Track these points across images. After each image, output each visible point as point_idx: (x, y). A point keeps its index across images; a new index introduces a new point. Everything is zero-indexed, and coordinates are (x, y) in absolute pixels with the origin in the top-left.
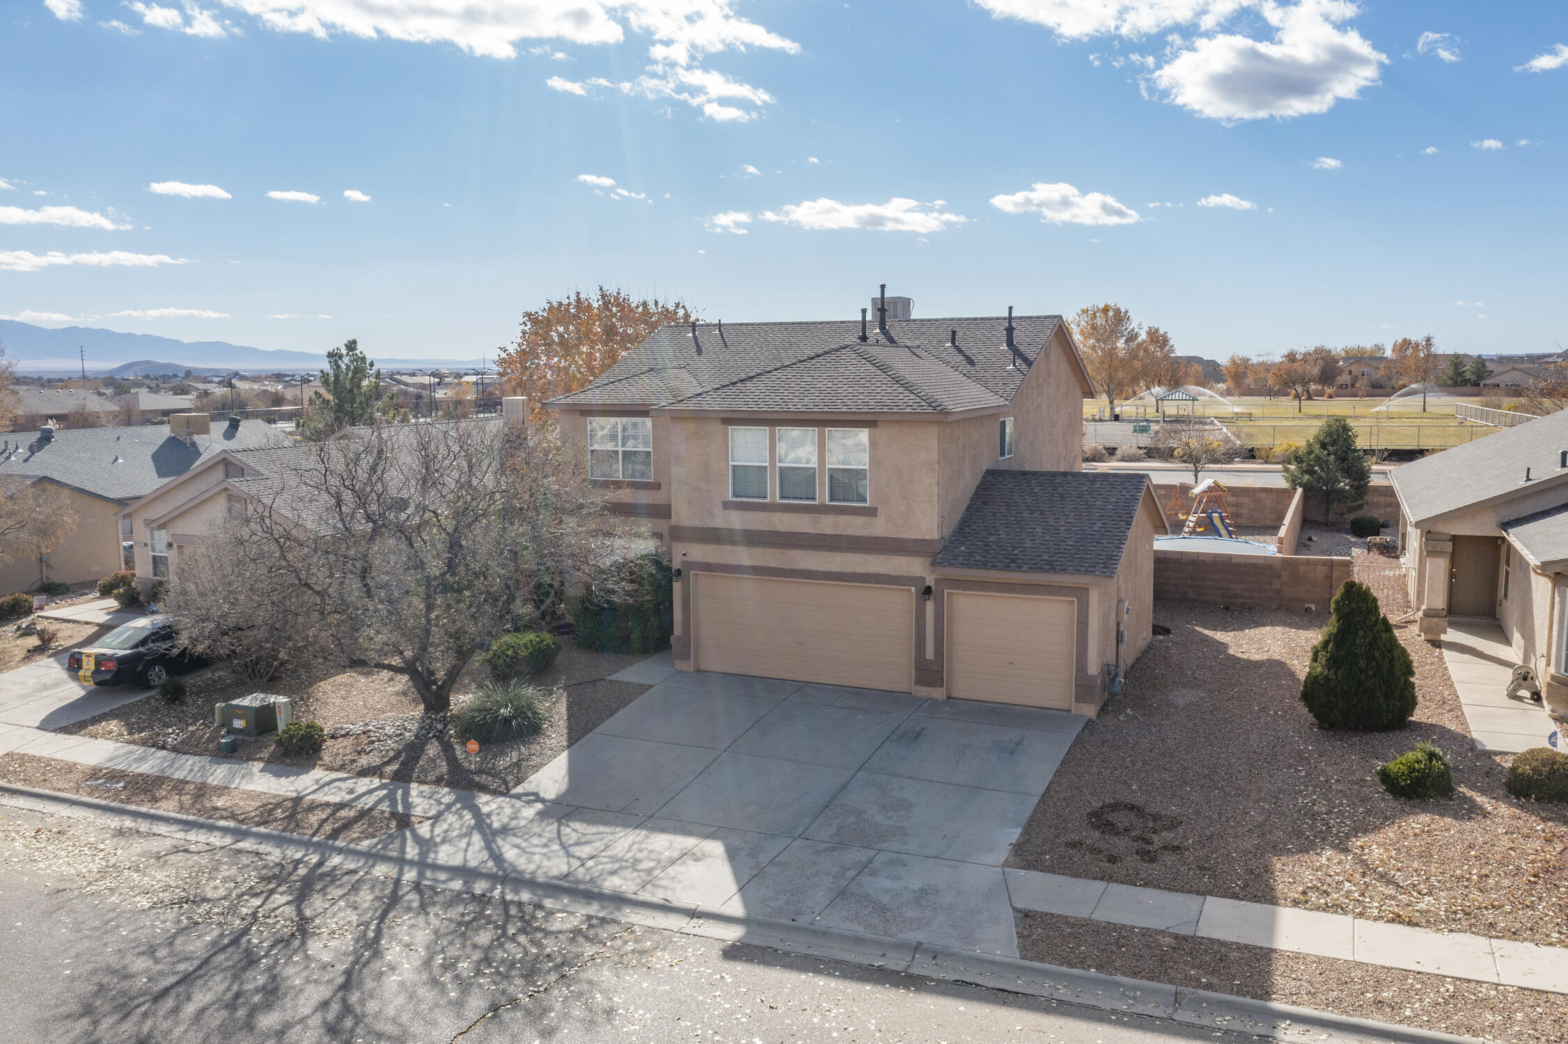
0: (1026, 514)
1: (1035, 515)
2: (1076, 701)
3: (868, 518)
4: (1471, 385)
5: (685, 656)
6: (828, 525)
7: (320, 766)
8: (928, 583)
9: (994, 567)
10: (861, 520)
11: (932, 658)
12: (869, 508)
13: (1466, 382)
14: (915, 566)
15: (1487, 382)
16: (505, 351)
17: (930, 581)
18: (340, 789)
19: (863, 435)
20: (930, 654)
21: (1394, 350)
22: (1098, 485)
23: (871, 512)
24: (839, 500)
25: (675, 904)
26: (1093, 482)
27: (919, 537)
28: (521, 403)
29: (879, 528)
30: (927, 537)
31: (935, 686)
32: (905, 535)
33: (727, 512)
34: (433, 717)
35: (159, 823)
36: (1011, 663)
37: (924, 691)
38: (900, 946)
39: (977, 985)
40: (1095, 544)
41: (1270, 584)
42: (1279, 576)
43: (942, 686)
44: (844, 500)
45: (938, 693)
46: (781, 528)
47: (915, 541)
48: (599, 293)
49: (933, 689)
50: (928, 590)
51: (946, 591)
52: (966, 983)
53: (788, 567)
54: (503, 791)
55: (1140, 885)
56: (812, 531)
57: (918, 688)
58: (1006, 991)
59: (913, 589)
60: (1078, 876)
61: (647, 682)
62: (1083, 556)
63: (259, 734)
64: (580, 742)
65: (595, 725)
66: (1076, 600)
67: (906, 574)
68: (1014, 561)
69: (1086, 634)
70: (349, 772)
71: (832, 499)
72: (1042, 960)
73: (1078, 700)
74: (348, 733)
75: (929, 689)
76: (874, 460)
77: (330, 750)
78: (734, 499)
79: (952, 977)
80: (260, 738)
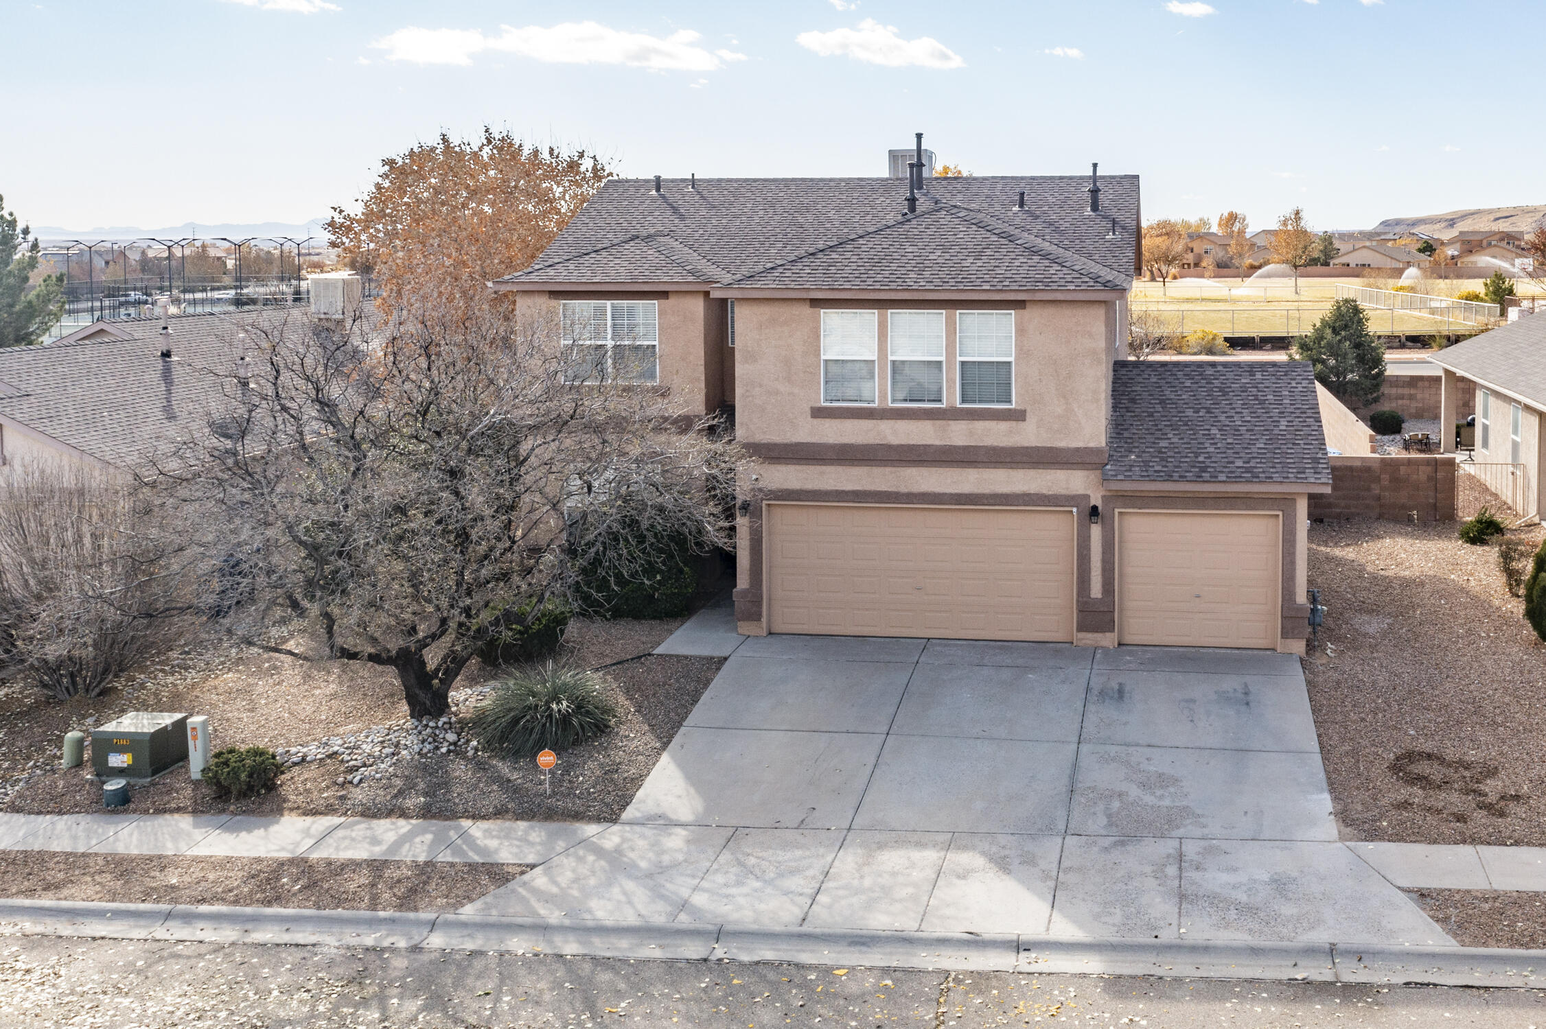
0: (1190, 413)
1: (1201, 414)
2: (1282, 638)
3: (1014, 424)
4: (1322, 265)
5: (755, 616)
6: (959, 434)
7: (291, 810)
8: (1093, 503)
9: (1182, 478)
10: (1003, 426)
11: (1099, 596)
12: (1015, 410)
13: (1314, 262)
14: (1077, 482)
15: (1336, 261)
16: (341, 212)
17: (1096, 500)
18: (353, 839)
19: (1007, 320)
20: (1096, 591)
21: (1220, 225)
22: (1258, 376)
23: (1018, 416)
24: (974, 402)
25: (986, 936)
26: (1252, 374)
27: (1081, 445)
28: (340, 285)
29: (1028, 435)
30: (1092, 445)
31: (1103, 631)
32: (1062, 444)
33: (816, 421)
34: (431, 724)
35: (87, 921)
36: (1198, 597)
37: (1090, 638)
38: (1310, 952)
39: (1435, 985)
40: (1291, 446)
41: (1369, 489)
42: (1378, 479)
43: (1113, 631)
44: (980, 402)
45: (1107, 640)
46: (894, 441)
47: (1077, 450)
48: (483, 135)
49: (1100, 635)
50: (1094, 511)
51: (1117, 511)
52: (1421, 984)
53: (903, 489)
54: (611, 817)
55: (1512, 845)
56: (937, 443)
57: (1081, 635)
58: (1472, 987)
59: (1075, 510)
60: (1435, 842)
61: (718, 653)
62: (1284, 460)
63: (154, 773)
64: (674, 741)
65: (684, 718)
66: (1280, 513)
67: (1064, 492)
68: (1204, 470)
69: (1294, 554)
70: (345, 814)
71: (963, 401)
72: (1485, 944)
73: (1285, 635)
74: (303, 759)
75: (1096, 635)
76: (1022, 352)
77: (292, 785)
78: (828, 404)
79: (1400, 980)
80: (156, 778)
